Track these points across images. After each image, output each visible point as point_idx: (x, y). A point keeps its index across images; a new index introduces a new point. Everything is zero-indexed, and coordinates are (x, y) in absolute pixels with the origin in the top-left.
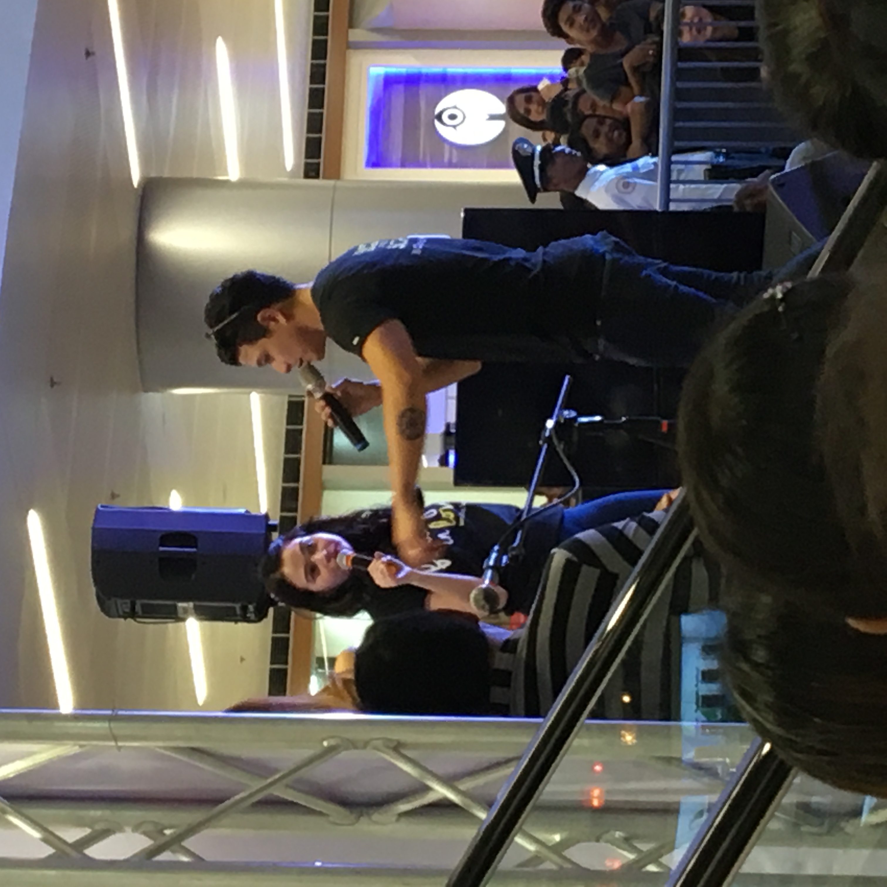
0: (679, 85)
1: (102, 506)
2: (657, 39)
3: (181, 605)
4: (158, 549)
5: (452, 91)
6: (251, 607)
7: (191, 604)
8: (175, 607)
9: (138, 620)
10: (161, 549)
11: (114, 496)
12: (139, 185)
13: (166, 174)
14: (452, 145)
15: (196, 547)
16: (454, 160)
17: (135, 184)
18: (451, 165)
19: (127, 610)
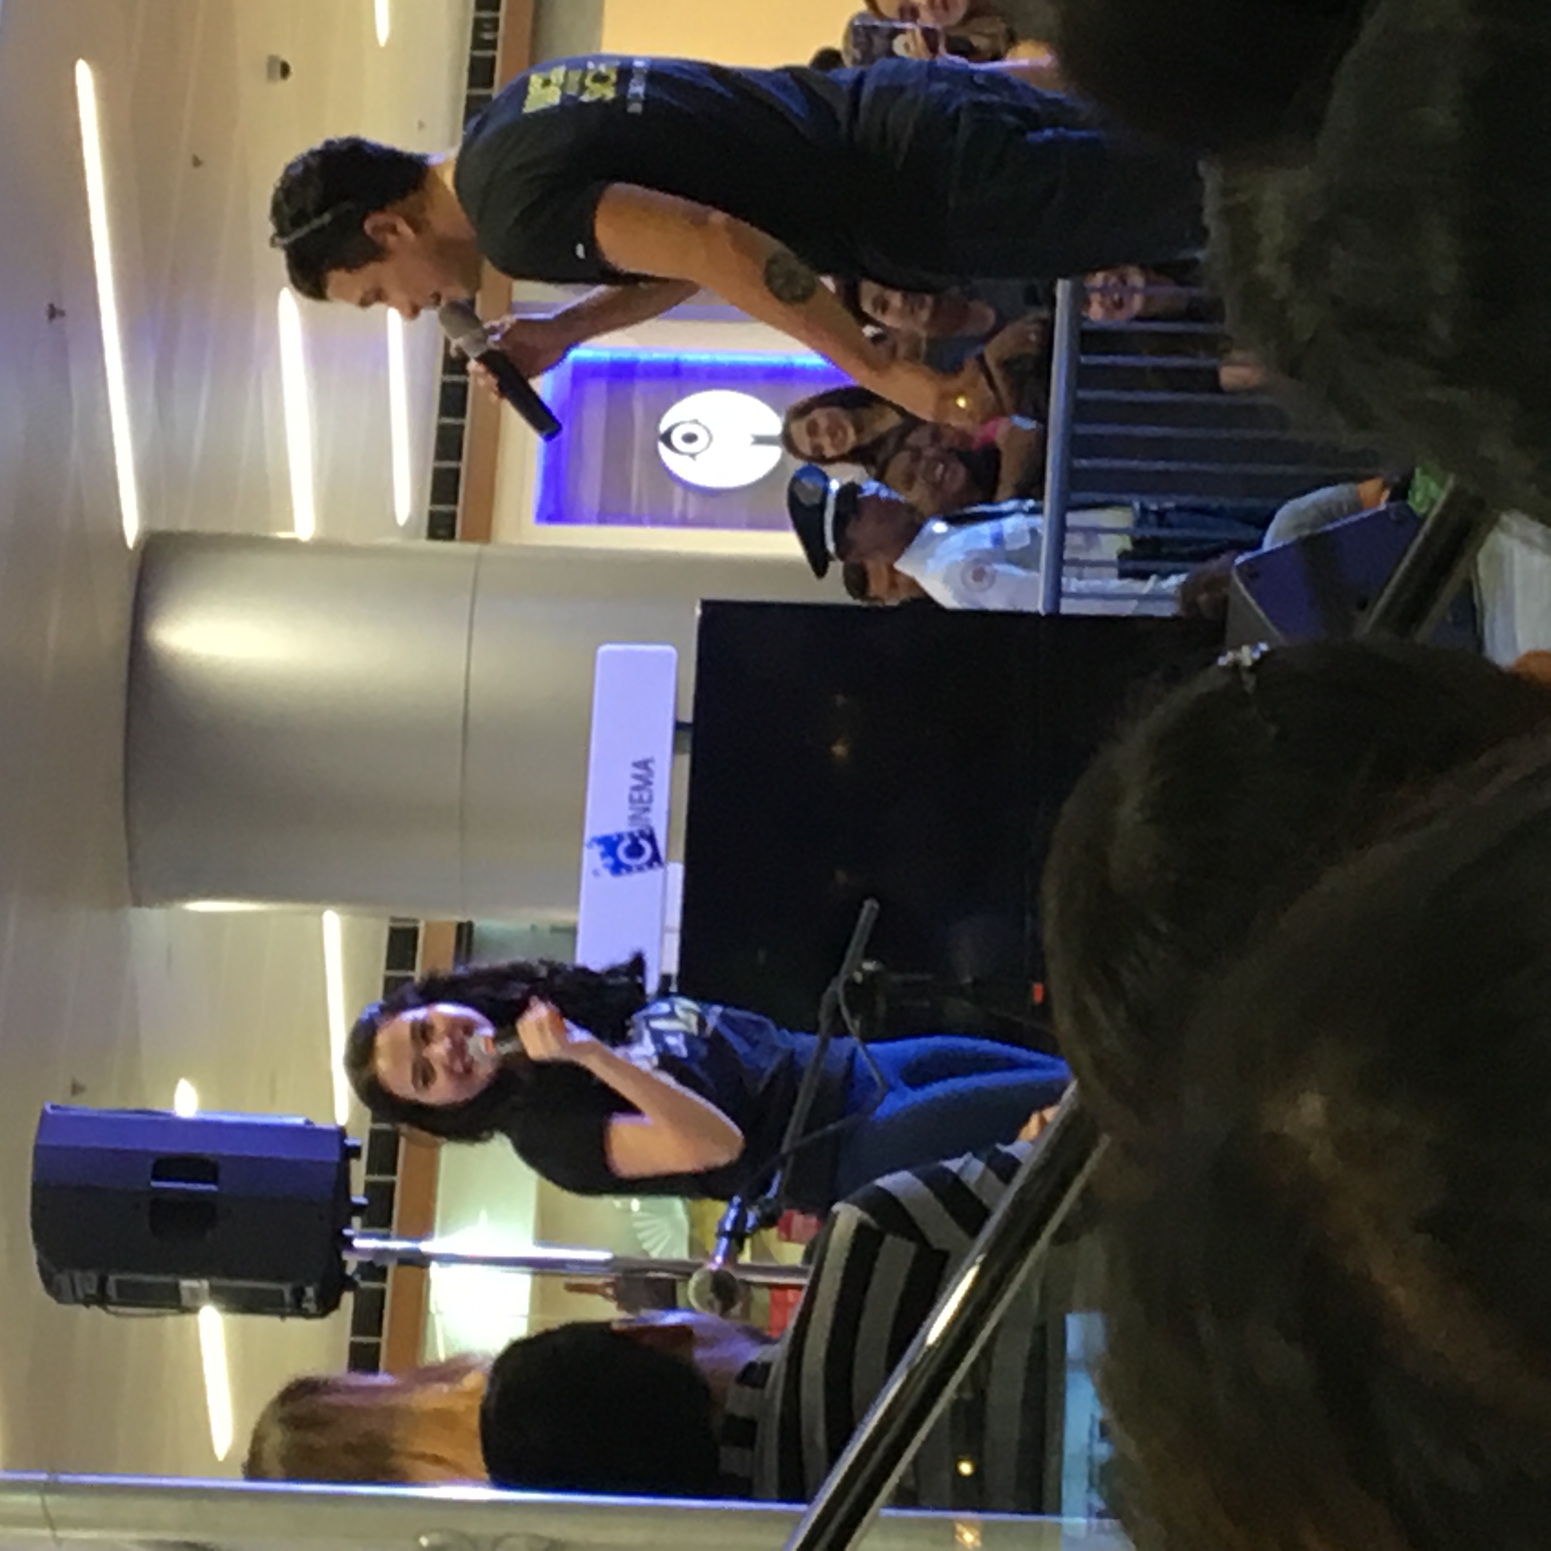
0: (1082, 394)
1: (53, 1107)
2: (1044, 314)
3: (186, 1284)
4: (149, 1184)
5: (690, 393)
6: (310, 1292)
7: (205, 1284)
8: (176, 1289)
9: (112, 1308)
10: (154, 1184)
11: (76, 1089)
12: (138, 543)
13: (185, 526)
14: (688, 487)
15: (215, 1181)
16: (691, 515)
17: (131, 541)
18: (685, 522)
19: (93, 1291)
